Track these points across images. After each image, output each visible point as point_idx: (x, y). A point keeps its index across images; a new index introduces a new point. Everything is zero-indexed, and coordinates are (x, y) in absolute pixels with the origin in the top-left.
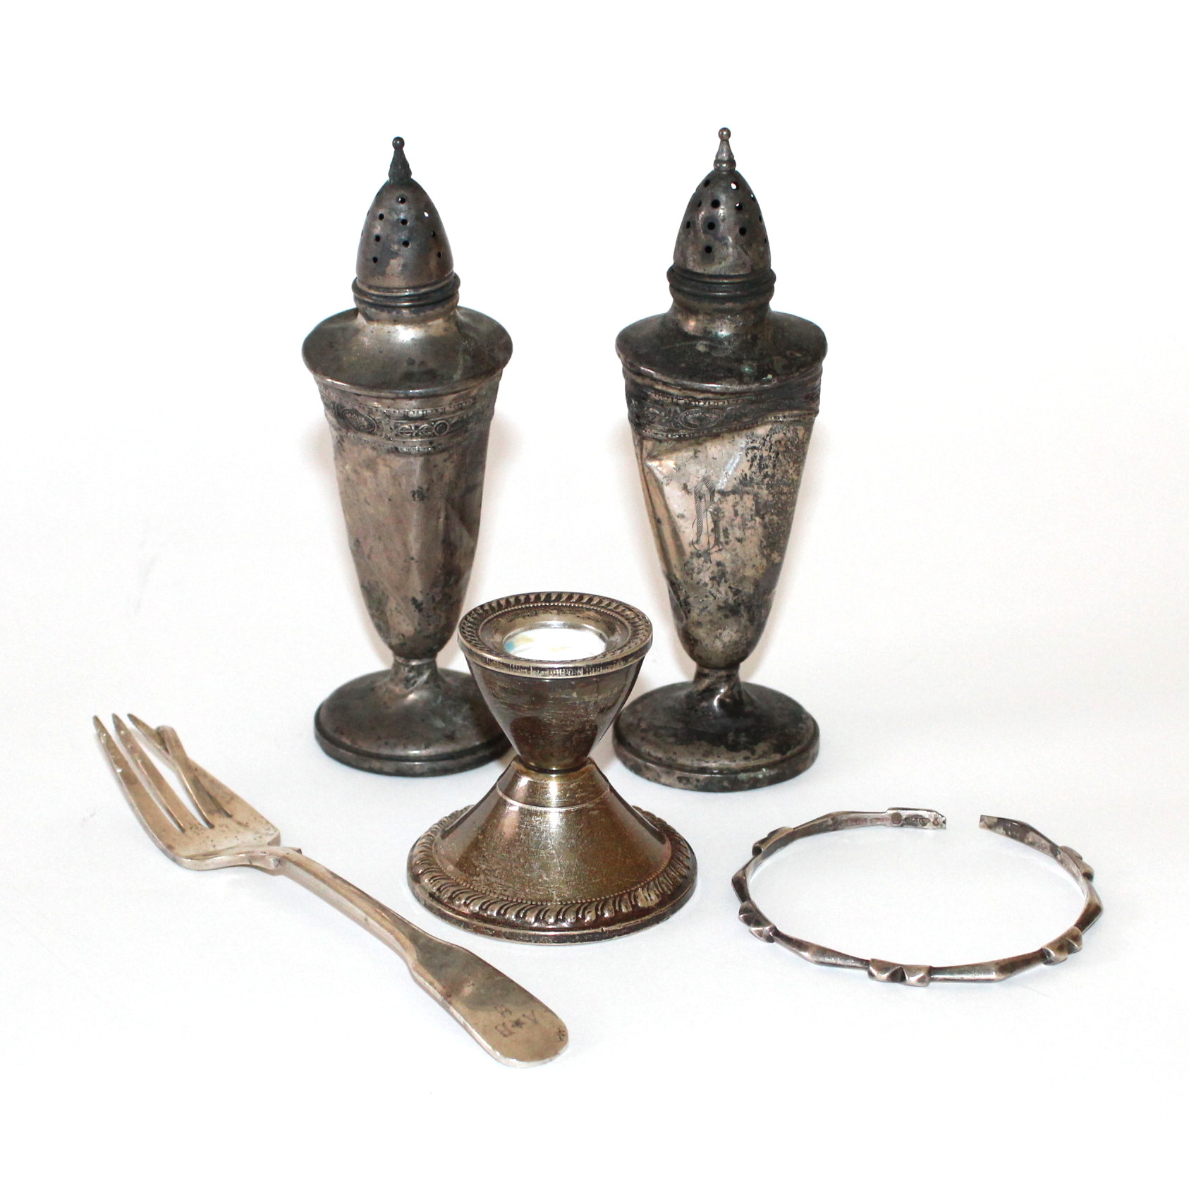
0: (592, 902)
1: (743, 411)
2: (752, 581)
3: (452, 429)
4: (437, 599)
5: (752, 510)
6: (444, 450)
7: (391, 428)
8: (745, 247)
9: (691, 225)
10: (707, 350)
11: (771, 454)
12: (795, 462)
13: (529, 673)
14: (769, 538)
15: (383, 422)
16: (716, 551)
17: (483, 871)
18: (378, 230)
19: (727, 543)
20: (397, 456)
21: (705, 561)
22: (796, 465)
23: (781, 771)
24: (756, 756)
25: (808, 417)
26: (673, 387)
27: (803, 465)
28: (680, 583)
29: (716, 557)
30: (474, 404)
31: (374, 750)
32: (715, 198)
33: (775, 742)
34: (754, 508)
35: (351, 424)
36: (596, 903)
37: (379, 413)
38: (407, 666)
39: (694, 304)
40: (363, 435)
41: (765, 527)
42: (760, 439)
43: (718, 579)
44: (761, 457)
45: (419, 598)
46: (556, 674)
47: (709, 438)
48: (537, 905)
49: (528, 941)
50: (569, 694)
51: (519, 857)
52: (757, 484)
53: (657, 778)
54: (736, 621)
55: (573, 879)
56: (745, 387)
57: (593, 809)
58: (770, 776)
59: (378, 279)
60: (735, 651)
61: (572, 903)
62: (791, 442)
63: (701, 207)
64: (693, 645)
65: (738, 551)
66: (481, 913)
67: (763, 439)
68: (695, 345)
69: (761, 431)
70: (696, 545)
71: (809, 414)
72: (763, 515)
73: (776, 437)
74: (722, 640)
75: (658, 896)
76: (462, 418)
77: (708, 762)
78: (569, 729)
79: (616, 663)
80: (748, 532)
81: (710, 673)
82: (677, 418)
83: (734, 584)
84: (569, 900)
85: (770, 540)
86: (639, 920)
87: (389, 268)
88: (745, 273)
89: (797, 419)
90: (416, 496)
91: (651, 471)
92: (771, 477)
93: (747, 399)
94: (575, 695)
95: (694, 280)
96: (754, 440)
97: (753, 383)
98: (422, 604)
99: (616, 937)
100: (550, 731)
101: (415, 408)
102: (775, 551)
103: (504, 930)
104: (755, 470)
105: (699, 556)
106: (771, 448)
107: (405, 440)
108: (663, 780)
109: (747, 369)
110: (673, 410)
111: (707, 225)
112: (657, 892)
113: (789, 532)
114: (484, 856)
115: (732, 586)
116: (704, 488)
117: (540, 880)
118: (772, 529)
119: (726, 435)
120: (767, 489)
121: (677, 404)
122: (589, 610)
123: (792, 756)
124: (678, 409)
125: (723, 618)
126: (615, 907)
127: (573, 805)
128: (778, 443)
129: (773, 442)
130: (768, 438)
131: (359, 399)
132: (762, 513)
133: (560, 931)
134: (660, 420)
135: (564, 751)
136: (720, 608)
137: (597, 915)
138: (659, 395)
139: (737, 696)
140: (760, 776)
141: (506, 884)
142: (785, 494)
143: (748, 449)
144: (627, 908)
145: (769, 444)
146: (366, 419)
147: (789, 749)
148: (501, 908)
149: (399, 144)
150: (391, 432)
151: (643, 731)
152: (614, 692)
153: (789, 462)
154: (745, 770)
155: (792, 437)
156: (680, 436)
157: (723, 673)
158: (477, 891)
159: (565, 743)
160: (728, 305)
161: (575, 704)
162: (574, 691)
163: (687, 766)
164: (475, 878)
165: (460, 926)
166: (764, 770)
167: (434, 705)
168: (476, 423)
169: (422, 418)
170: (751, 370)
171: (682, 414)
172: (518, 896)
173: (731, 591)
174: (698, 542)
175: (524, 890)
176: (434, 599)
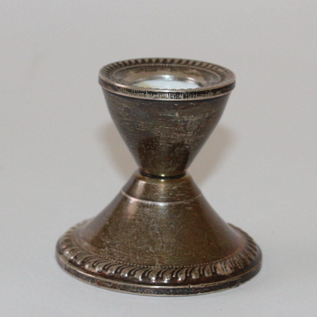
0: (183, 268)
13: (145, 96)
17: (108, 245)
36: (186, 269)
46: (164, 97)
48: (144, 268)
49: (136, 292)
50: (173, 114)
51: (133, 235)
55: (171, 252)
57: (188, 206)
61: (169, 268)
66: (104, 272)
75: (231, 268)
78: (172, 142)
79: (207, 93)
84: (167, 265)
86: (217, 283)
94: (177, 115)
99: (200, 293)
100: (159, 143)
103: (119, 283)
112: (231, 266)
114: (109, 235)
117: (147, 251)
122: (193, 69)
126: (200, 272)
127: (173, 201)
133: (159, 285)
135: (169, 161)
137: (186, 276)
141: (123, 253)
144: (208, 273)
148: (118, 268)
152: (206, 116)
158: (102, 258)
159: (170, 154)
161: (177, 121)
162: (176, 112)
164: (102, 250)
165: (88, 281)
172: (131, 261)
175: (135, 258)
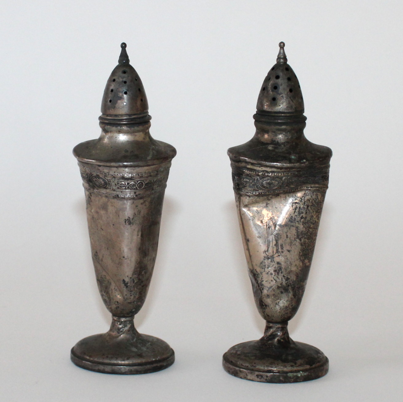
1: (291, 181)
2: (295, 273)
3: (146, 186)
4: (136, 281)
5: (295, 235)
6: (141, 198)
7: (115, 184)
8: (292, 98)
9: (266, 88)
10: (273, 149)
11: (304, 206)
12: (317, 212)
14: (304, 251)
15: (112, 181)
16: (277, 256)
18: (112, 87)
19: (282, 252)
20: (118, 200)
21: (271, 261)
22: (317, 214)
23: (310, 374)
24: (297, 365)
25: (323, 189)
26: (256, 165)
27: (321, 215)
28: (259, 273)
29: (277, 259)
30: (157, 174)
31: (101, 361)
32: (278, 74)
33: (306, 360)
34: (296, 234)
35: (95, 184)
37: (110, 176)
38: (119, 321)
39: (266, 127)
40: (101, 190)
41: (301, 245)
42: (299, 198)
43: (278, 271)
44: (300, 208)
45: (127, 280)
47: (274, 196)
52: (298, 222)
53: (246, 376)
54: (286, 295)
56: (292, 165)
58: (304, 375)
59: (112, 110)
60: (286, 312)
62: (315, 201)
63: (270, 80)
64: (265, 308)
65: (288, 256)
67: (301, 198)
68: (267, 147)
69: (299, 195)
70: (267, 253)
71: (323, 187)
72: (301, 238)
73: (307, 198)
74: (279, 306)
76: (151, 181)
77: (272, 367)
80: (293, 247)
81: (273, 326)
82: (258, 183)
83: (286, 274)
85: (304, 252)
87: (117, 104)
88: (292, 111)
89: (317, 189)
90: (127, 222)
91: (244, 214)
92: (304, 219)
93: (293, 173)
95: (267, 115)
96: (296, 199)
97: (297, 163)
98: (128, 283)
101: (128, 173)
102: (306, 259)
104: (296, 215)
105: (268, 258)
106: (304, 203)
107: (122, 191)
108: (249, 377)
109: (293, 157)
110: (256, 179)
111: (273, 88)
113: (313, 250)
115: (285, 276)
116: (271, 223)
118: (305, 246)
119: (282, 195)
120: (303, 225)
121: (258, 175)
123: (315, 368)
124: (258, 178)
125: (280, 293)
128: (308, 201)
129: (306, 200)
130: (303, 198)
131: (100, 168)
132: (300, 237)
134: (250, 185)
136: (278, 287)
138: (249, 171)
139: (286, 338)
140: (299, 375)
142: (311, 228)
143: (293, 203)
145: (304, 202)
146: (104, 180)
147: (314, 363)
149: (124, 46)
150: (116, 186)
151: (239, 355)
153: (313, 212)
154: (291, 372)
155: (315, 199)
156: (259, 193)
157: (279, 326)
160: (283, 127)
163: (262, 369)
166: (301, 372)
167: (132, 341)
168: (158, 186)
169: (131, 179)
170: (295, 158)
171: (260, 181)
173: (284, 278)
174: (267, 250)
176: (134, 282)
